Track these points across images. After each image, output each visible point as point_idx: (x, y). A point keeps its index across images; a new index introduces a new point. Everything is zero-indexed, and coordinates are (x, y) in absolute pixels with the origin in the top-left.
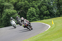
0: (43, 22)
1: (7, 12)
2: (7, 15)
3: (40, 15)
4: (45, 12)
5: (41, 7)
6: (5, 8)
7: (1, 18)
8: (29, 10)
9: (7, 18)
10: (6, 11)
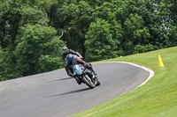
0: (132, 61)
1: (30, 33)
2: (30, 41)
3: (124, 41)
4: (138, 31)
5: (127, 17)
6: (22, 22)
7: (14, 50)
8: (92, 25)
9: (28, 49)
10: (27, 31)
